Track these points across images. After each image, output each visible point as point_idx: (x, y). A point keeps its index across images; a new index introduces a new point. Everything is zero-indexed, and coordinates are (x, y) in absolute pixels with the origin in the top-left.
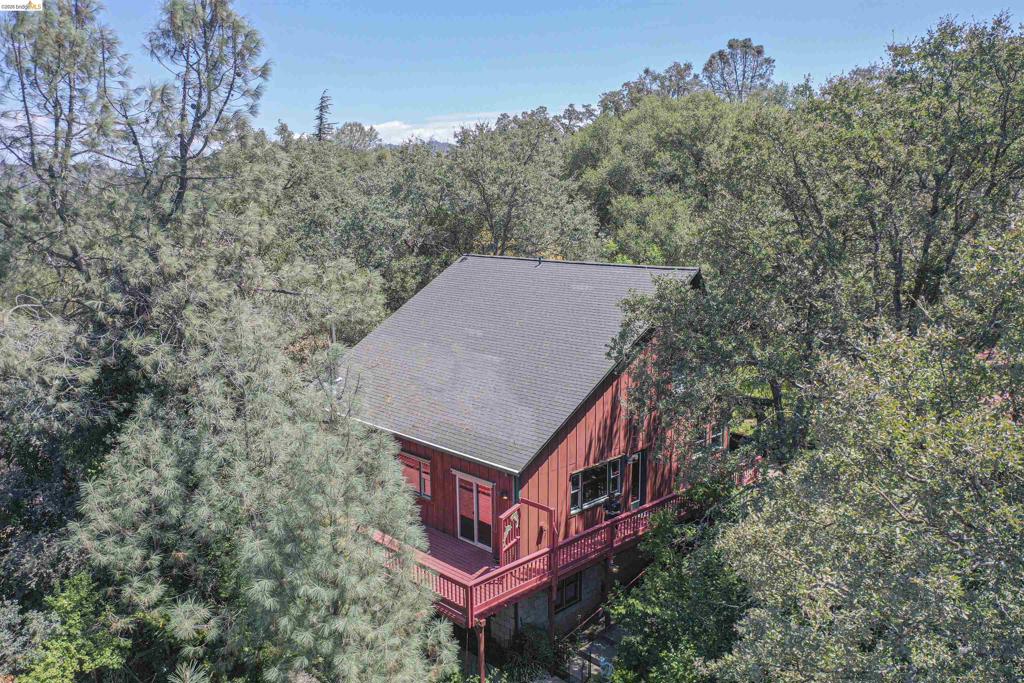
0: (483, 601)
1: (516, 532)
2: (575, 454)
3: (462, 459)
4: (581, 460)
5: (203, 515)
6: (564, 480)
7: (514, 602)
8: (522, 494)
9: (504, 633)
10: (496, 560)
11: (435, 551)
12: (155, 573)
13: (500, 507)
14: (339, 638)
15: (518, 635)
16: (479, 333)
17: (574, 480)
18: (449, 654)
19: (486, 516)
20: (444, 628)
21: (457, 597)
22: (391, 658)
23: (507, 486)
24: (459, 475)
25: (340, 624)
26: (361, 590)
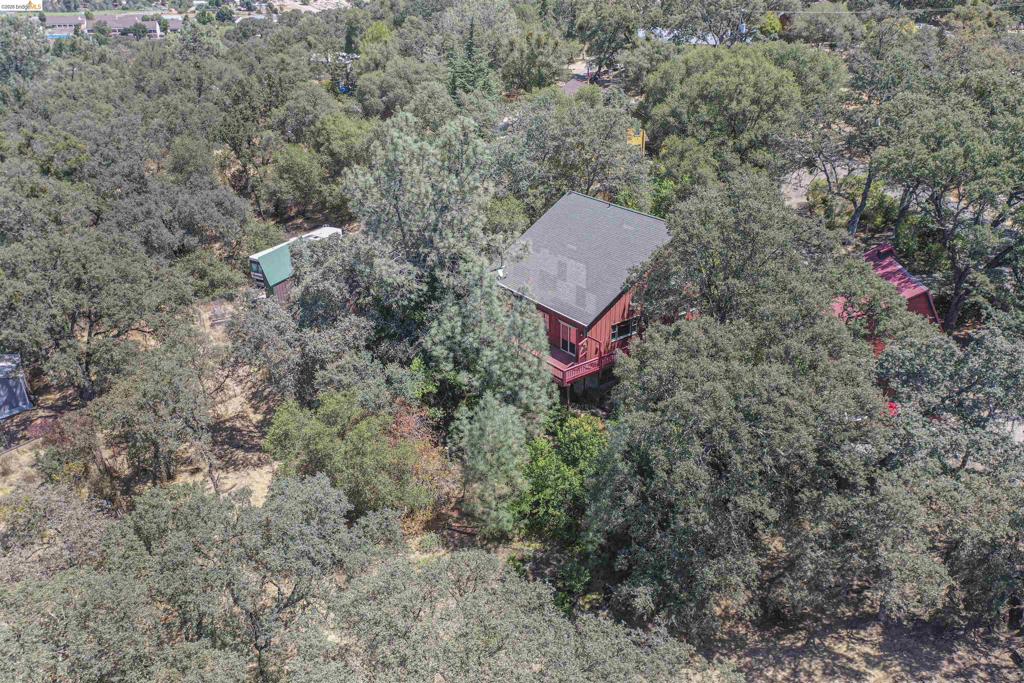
0: (569, 377)
1: (586, 349)
2: (616, 316)
3: (563, 317)
4: (617, 318)
5: (470, 340)
6: (609, 328)
7: (584, 378)
8: (589, 334)
9: (579, 390)
10: (577, 360)
11: (553, 355)
12: (451, 360)
13: (579, 339)
14: (521, 386)
15: (585, 392)
16: (575, 248)
17: (614, 327)
18: (556, 395)
19: (573, 340)
20: (555, 386)
21: (560, 376)
22: (537, 394)
23: (582, 331)
24: (562, 323)
25: (521, 381)
26: (529, 371)
